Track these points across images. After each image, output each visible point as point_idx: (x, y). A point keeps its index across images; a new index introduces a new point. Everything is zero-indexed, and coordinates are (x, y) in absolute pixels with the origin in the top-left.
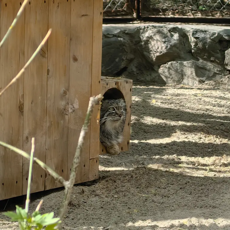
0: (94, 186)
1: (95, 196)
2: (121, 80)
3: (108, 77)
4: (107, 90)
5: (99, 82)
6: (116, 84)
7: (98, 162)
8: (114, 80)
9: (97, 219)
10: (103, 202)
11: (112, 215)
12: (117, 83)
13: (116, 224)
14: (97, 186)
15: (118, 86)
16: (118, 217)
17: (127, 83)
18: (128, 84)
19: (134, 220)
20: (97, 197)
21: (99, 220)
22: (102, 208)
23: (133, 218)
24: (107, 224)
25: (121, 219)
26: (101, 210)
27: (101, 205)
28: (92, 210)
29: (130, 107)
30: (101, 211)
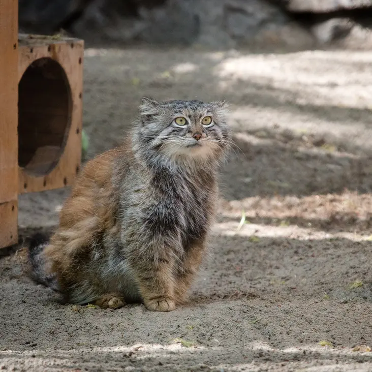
0: (9, 258)
1: (11, 279)
2: (61, 40)
3: (33, 36)
4: (31, 62)
5: (15, 46)
6: (49, 49)
7: (16, 209)
8: (46, 41)
9: (13, 325)
10: (26, 290)
11: (45, 317)
12: (51, 48)
13: (52, 333)
14: (14, 258)
15: (54, 53)
16: (56, 320)
17: (72, 46)
18: (74, 48)
19: (88, 326)
20: (15, 281)
21: (17, 327)
22: (24, 302)
23: (87, 322)
24: (34, 336)
25: (63, 324)
26: (22, 307)
27: (22, 296)
28: (4, 308)
29: (80, 96)
30: (22, 309)
